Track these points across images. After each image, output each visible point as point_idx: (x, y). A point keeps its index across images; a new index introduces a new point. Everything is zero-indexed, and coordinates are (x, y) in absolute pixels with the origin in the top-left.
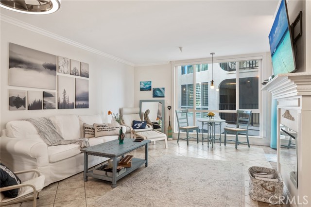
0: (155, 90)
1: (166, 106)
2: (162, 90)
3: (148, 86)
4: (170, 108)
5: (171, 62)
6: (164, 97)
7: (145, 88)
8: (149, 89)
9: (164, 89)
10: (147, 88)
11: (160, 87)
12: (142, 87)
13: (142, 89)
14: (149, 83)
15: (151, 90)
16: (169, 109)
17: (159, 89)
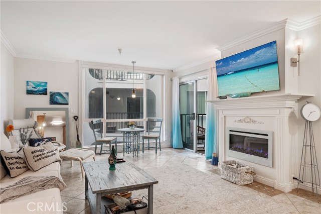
0: (53, 95)
1: (71, 115)
2: (64, 95)
3: (41, 88)
4: (76, 118)
5: (78, 61)
6: (67, 104)
7: (36, 91)
8: (44, 92)
9: (67, 94)
10: (38, 91)
11: (62, 91)
12: (30, 88)
13: (29, 92)
14: (43, 84)
15: (46, 94)
16: (76, 120)
17: (60, 94)
